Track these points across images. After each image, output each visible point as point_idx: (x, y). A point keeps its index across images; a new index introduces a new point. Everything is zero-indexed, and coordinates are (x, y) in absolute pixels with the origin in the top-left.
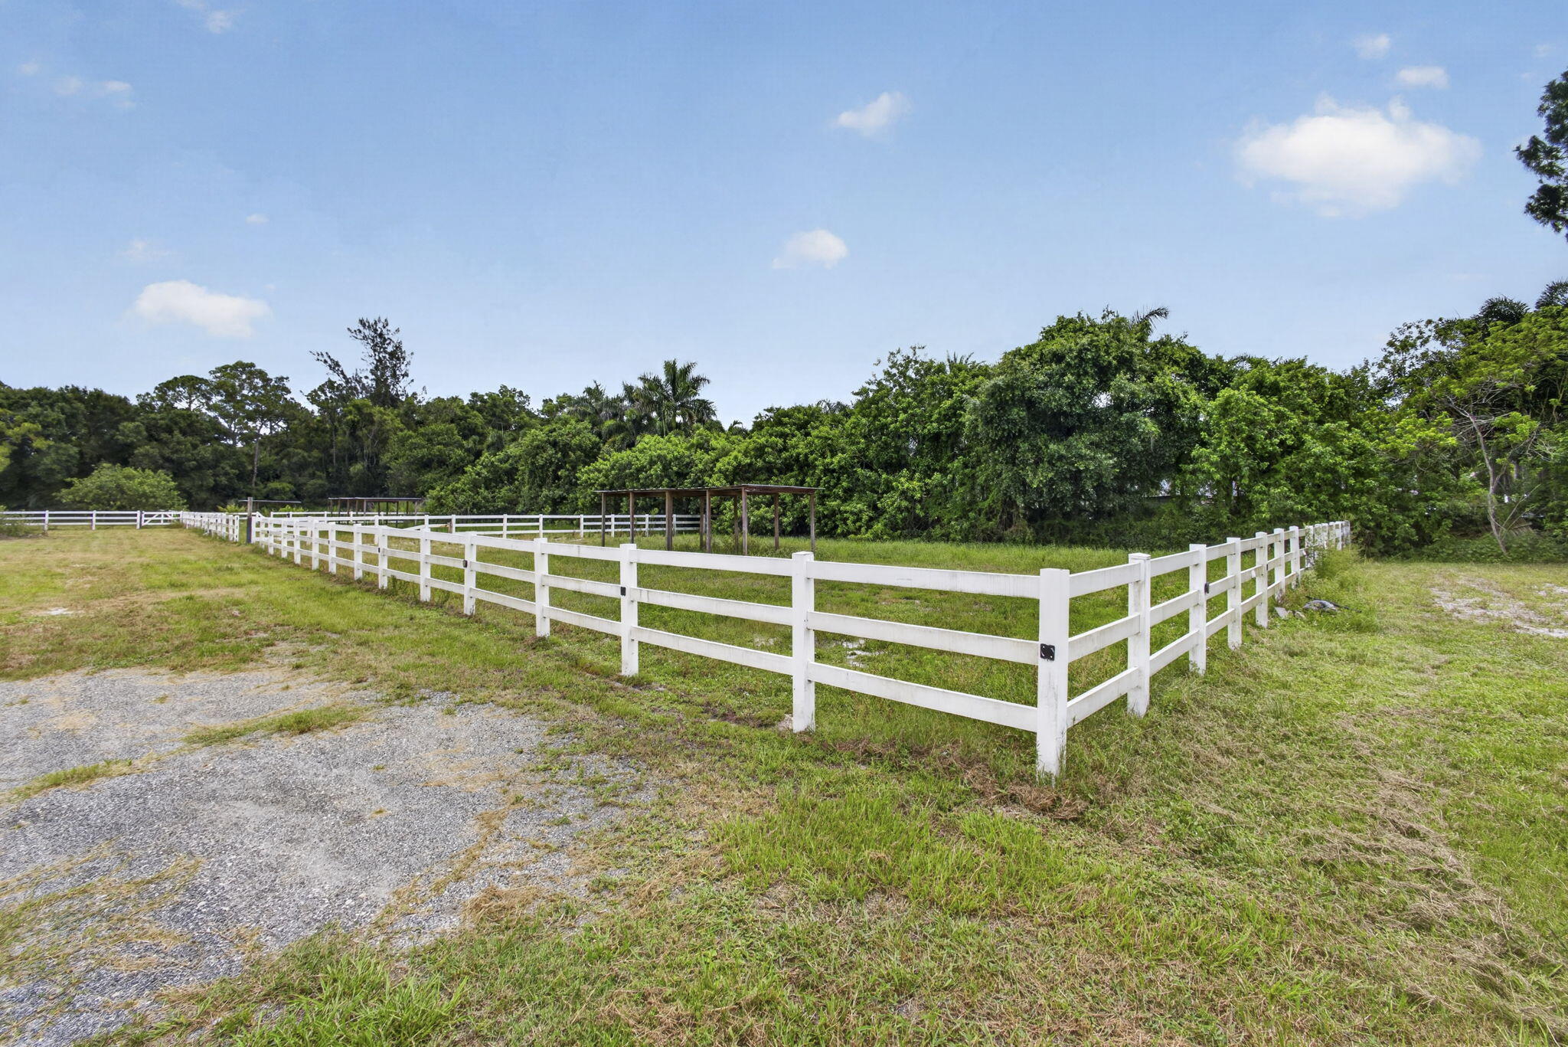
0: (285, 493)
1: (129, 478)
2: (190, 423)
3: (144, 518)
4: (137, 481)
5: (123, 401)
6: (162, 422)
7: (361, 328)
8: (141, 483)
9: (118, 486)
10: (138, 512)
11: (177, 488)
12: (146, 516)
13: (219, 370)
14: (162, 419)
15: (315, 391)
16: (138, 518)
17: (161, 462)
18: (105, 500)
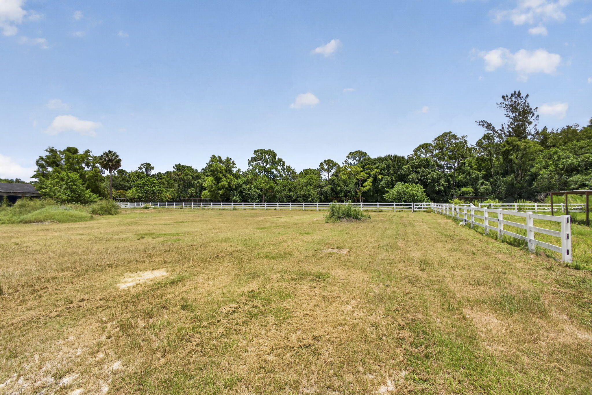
0: (470, 193)
1: (407, 188)
2: (426, 164)
3: (414, 207)
4: (410, 189)
5: (403, 158)
6: (416, 164)
7: (503, 101)
8: (412, 190)
9: (404, 192)
10: (412, 203)
11: (425, 192)
12: (416, 205)
13: (436, 139)
14: (417, 162)
15: (480, 140)
16: (412, 206)
17: (417, 181)
18: (400, 199)
